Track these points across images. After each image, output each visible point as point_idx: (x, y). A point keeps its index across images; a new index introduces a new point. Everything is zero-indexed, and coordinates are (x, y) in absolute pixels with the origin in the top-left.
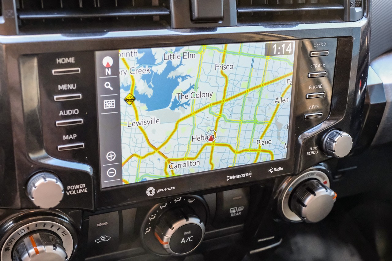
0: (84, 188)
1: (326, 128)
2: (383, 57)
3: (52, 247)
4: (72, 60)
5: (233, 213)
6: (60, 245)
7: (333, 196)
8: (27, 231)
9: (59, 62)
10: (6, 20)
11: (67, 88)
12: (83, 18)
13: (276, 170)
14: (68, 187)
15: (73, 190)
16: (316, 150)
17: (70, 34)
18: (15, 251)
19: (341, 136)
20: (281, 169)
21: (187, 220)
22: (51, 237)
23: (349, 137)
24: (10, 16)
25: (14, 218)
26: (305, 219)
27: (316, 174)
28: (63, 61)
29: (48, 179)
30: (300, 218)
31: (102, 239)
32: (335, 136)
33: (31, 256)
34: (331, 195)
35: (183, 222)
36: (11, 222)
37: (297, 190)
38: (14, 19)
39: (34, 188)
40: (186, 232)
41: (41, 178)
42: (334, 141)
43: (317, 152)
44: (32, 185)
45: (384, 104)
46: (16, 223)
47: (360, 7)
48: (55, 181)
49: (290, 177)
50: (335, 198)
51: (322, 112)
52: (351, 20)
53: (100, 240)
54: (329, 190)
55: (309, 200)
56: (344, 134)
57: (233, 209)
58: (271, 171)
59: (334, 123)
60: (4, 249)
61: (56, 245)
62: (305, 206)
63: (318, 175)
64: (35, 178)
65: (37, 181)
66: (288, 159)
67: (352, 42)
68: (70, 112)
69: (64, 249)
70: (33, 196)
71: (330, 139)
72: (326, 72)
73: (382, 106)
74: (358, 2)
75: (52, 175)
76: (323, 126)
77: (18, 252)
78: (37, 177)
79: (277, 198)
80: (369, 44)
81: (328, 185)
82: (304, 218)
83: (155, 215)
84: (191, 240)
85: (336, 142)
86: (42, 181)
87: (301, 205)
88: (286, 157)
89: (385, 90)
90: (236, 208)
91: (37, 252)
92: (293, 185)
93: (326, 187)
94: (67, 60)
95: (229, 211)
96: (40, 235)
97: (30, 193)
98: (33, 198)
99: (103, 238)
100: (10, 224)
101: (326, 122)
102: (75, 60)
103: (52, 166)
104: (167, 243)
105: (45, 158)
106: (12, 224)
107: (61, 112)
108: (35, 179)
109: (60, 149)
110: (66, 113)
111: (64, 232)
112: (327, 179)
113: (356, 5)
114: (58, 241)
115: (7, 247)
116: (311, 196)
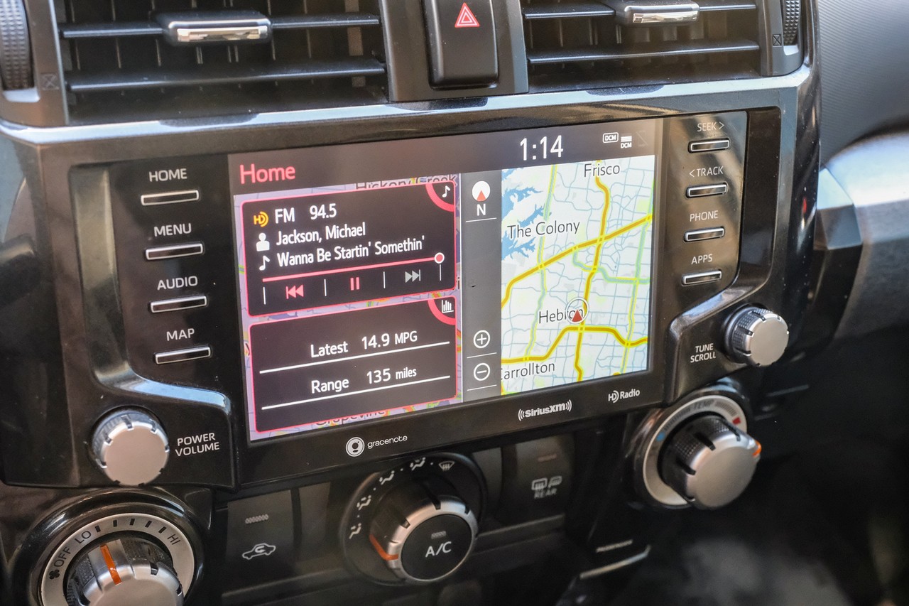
0: (213, 441)
1: (729, 304)
2: (855, 148)
3: (148, 568)
4: (180, 174)
5: (540, 491)
6: (165, 563)
7: (753, 449)
8: (95, 535)
9: (154, 179)
10: (43, 95)
11: (172, 232)
12: (205, 86)
13: (625, 395)
14: (178, 440)
15: (190, 446)
16: (709, 352)
17: (176, 121)
18: (72, 578)
19: (763, 320)
20: (635, 393)
21: (438, 507)
22: (146, 548)
23: (781, 322)
24: (50, 87)
25: (67, 508)
26: (694, 500)
27: (714, 403)
28: (163, 175)
29: (134, 424)
30: (683, 497)
31: (256, 551)
32: (751, 320)
33: (103, 587)
34: (749, 448)
35: (428, 512)
36: (62, 517)
37: (675, 438)
38: (60, 91)
39: (105, 443)
40: (436, 532)
41: (121, 421)
42: (747, 332)
43: (712, 356)
44: (102, 436)
45: (858, 251)
46: (73, 519)
47: (794, 43)
48: (150, 426)
49: (659, 410)
50: (758, 455)
51: (720, 270)
52: (775, 72)
53: (254, 553)
54: (742, 437)
55: (700, 458)
56: (770, 315)
57: (538, 483)
58: (614, 397)
59: (747, 293)
60: (47, 575)
61: (157, 564)
62: (693, 472)
63: (720, 404)
64: (109, 421)
65: (114, 428)
66: (650, 370)
67: (780, 120)
68: (180, 283)
69: (174, 573)
70: (105, 460)
71: (739, 327)
72: (725, 183)
73: (854, 254)
74: (789, 35)
75: (144, 416)
76: (724, 299)
77: (77, 580)
78: (113, 419)
79: (632, 457)
80: (820, 120)
81: (743, 426)
82: (691, 498)
83: (370, 497)
84: (446, 549)
85: (752, 332)
86: (122, 427)
87: (683, 471)
88: (645, 369)
89: (858, 219)
90: (546, 480)
91: (117, 579)
92: (666, 428)
93: (737, 431)
94: (170, 174)
95: (531, 486)
96: (123, 543)
97: (99, 455)
98: (104, 464)
99: (259, 550)
100: (60, 521)
101: (729, 290)
102: (188, 174)
103: (144, 395)
104: (395, 557)
105: (128, 379)
106: (63, 520)
107: (161, 282)
108: (108, 424)
109: (161, 359)
110: (171, 285)
111: (175, 537)
112: (740, 414)
113: (785, 40)
114: (162, 555)
115: (54, 569)
116: (705, 451)
